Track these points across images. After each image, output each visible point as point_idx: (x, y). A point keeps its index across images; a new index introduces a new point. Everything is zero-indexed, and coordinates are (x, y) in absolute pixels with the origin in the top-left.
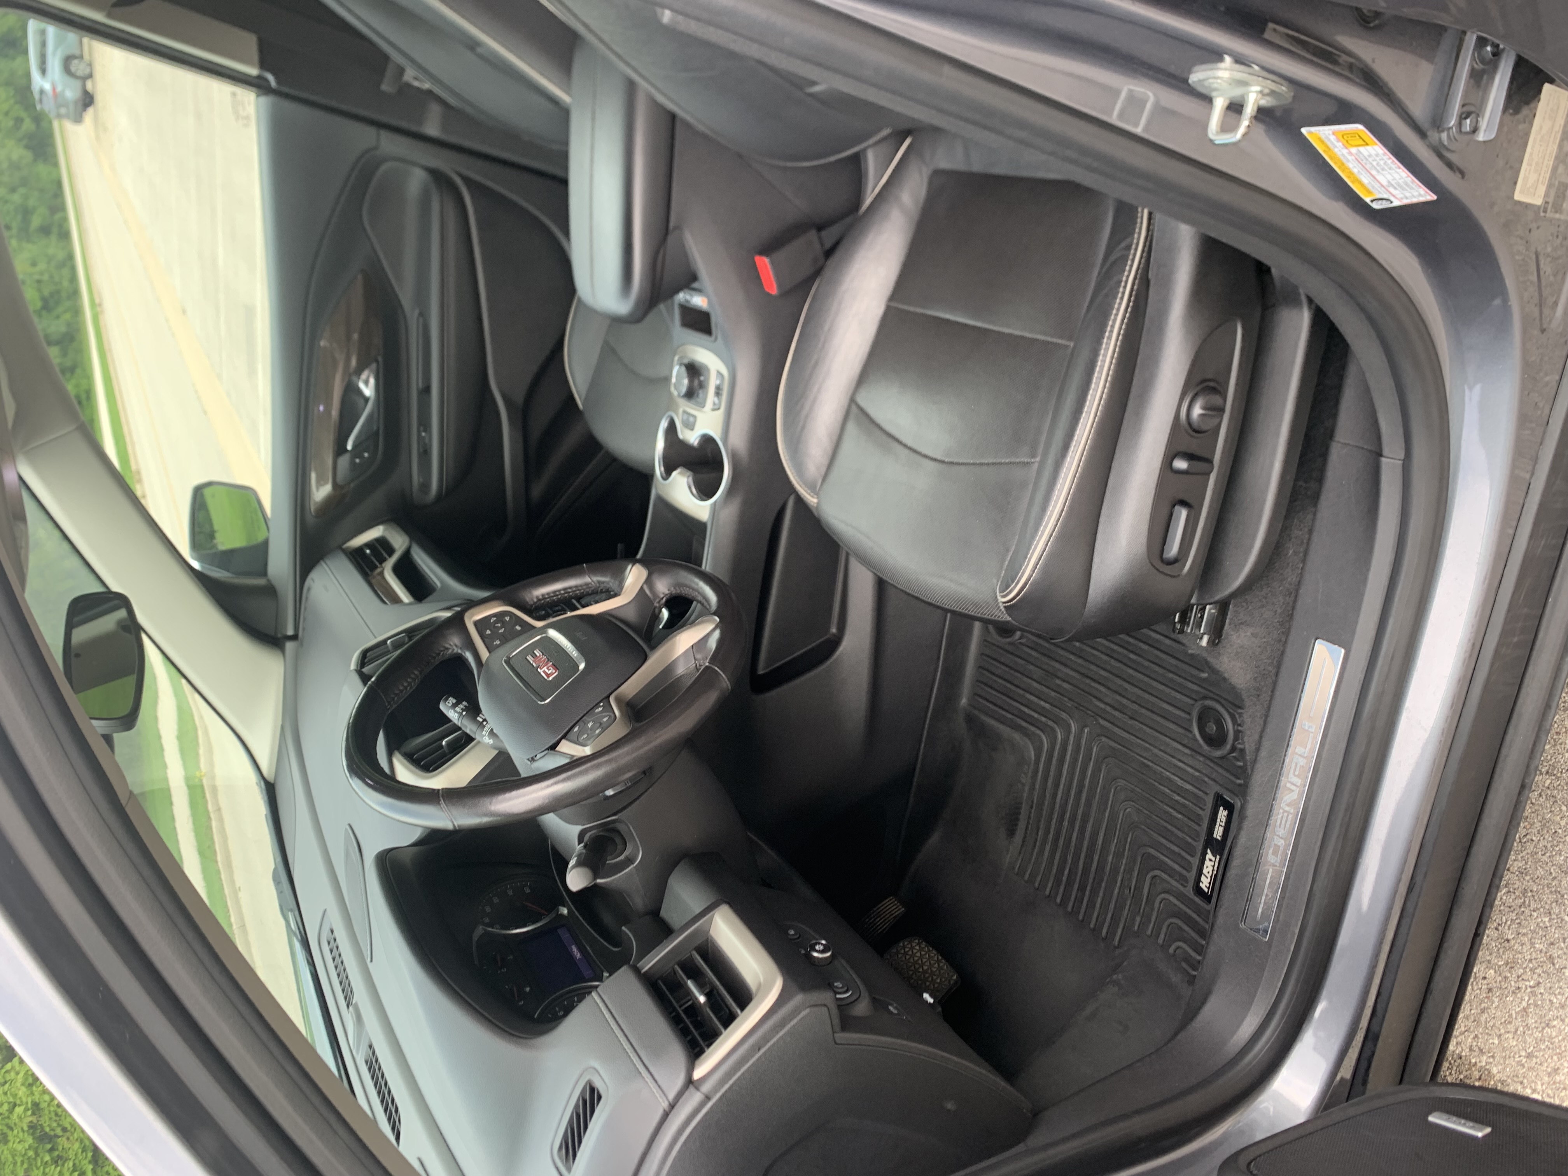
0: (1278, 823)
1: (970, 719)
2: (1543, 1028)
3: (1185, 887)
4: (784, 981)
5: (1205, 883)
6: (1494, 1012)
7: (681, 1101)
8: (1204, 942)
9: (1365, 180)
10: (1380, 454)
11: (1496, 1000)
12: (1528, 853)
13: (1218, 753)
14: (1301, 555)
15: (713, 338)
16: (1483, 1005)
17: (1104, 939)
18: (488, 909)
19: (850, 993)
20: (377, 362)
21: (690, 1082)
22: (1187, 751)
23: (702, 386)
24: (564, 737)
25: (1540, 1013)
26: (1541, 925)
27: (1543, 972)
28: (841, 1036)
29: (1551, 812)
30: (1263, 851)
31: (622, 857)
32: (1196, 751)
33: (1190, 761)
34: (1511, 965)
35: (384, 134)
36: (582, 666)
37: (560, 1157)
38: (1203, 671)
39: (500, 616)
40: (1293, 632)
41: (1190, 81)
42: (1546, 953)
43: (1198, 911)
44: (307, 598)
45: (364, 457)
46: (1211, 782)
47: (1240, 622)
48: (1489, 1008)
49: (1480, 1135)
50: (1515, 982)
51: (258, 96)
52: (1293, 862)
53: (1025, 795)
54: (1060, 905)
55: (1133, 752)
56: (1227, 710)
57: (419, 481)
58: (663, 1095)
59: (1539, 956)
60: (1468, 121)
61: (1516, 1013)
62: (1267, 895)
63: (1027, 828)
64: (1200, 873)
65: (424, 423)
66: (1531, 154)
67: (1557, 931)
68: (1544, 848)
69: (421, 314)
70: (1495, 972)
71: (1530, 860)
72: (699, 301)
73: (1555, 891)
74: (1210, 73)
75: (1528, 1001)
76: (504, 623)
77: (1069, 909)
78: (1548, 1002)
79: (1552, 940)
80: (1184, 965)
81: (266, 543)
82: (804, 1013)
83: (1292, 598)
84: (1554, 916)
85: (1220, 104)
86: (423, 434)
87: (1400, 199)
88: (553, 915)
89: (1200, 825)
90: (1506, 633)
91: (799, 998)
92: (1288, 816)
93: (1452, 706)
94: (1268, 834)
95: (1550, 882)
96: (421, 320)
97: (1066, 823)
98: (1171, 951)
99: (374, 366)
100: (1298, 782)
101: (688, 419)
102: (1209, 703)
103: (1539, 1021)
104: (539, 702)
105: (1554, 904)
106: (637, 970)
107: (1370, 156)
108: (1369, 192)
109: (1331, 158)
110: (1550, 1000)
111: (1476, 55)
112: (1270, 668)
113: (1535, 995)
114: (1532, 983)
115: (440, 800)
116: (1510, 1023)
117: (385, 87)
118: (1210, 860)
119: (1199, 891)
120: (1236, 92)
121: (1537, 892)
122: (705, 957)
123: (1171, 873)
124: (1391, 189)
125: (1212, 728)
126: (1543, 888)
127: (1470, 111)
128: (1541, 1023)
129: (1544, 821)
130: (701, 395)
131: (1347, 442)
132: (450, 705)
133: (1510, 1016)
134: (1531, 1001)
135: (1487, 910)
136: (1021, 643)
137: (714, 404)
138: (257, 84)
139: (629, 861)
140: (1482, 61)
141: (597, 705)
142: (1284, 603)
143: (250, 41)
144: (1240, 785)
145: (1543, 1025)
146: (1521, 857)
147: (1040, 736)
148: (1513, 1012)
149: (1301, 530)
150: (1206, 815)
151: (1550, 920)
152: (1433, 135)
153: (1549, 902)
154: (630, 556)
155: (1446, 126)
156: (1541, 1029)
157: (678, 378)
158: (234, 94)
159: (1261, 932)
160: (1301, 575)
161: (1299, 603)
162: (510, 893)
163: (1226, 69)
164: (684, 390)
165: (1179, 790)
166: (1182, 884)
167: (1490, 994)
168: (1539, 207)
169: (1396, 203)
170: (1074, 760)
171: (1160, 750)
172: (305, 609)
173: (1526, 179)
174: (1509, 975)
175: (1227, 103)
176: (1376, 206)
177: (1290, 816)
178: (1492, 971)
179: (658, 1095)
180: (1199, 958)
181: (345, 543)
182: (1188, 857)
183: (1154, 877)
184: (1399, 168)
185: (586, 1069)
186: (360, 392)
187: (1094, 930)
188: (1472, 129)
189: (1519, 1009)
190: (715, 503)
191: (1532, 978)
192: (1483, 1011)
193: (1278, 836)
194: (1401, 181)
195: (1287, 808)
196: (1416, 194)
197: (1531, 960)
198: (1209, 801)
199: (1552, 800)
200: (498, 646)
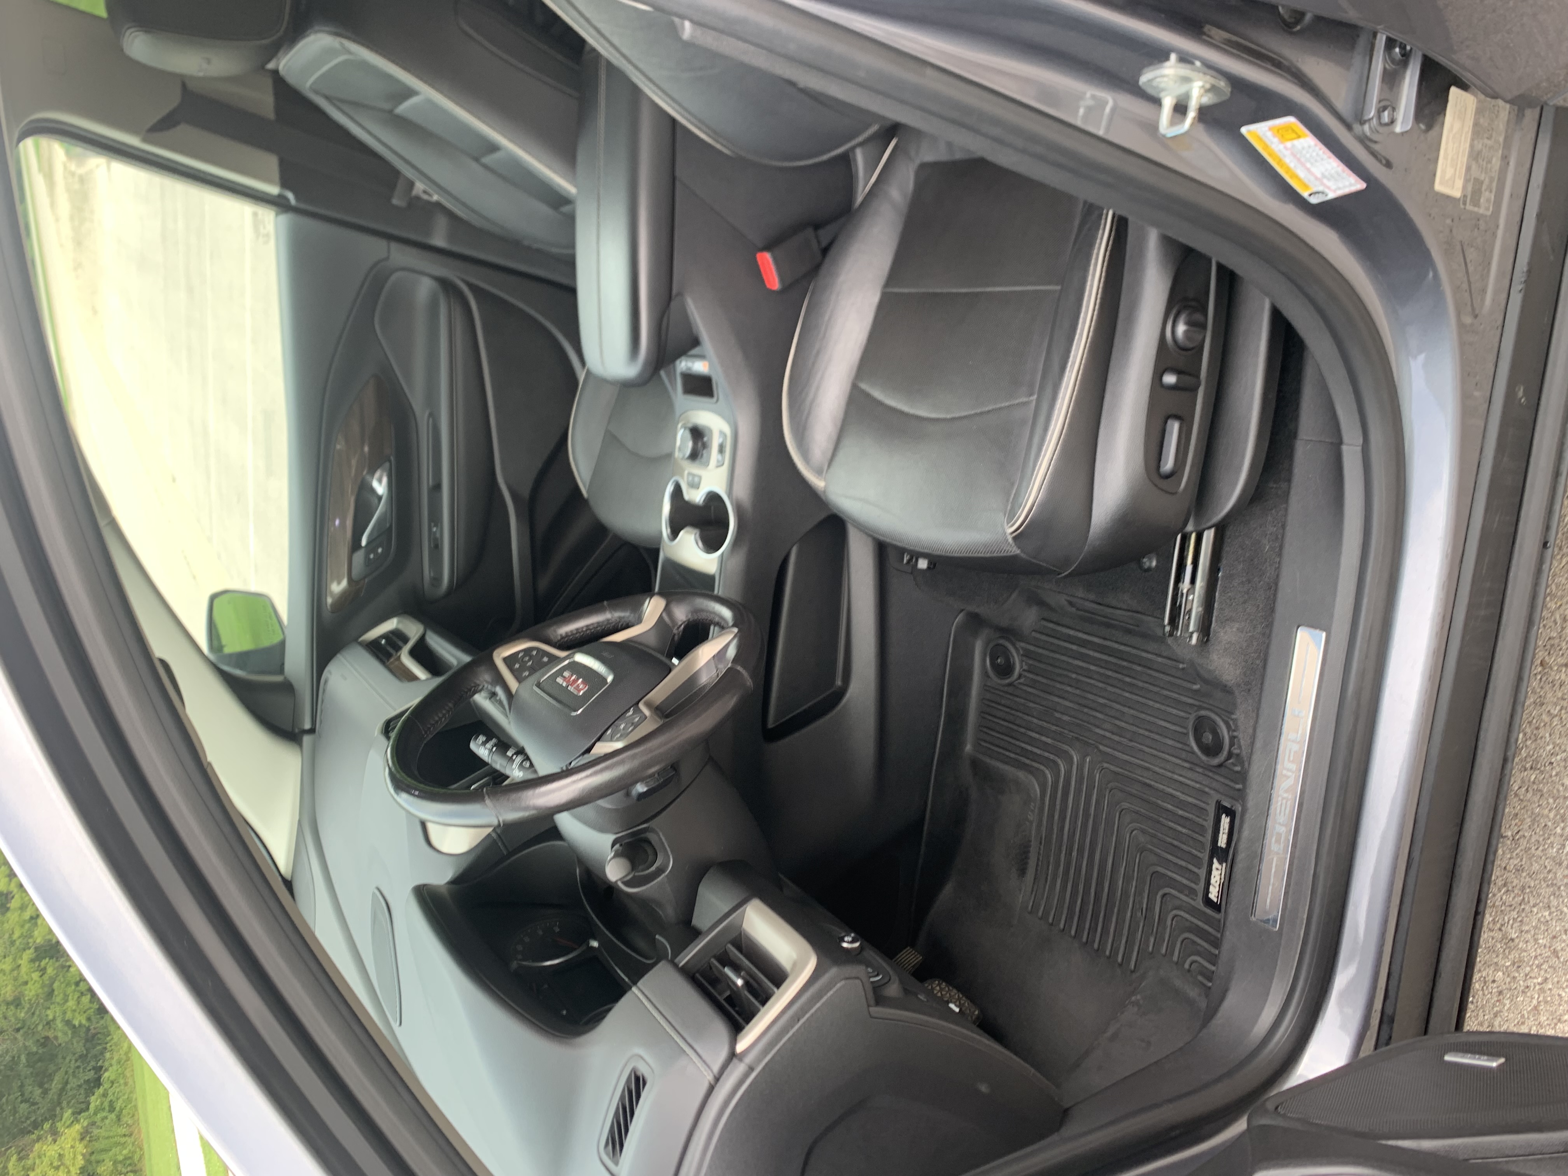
0: (1278, 811)
1: (975, 764)
2: (1556, 1024)
3: (1194, 900)
4: (818, 959)
5: (1213, 894)
6: (1506, 1014)
7: (725, 1073)
8: (1217, 952)
9: (1301, 174)
10: (1341, 442)
11: (1507, 1002)
12: (1522, 850)
13: (1216, 761)
14: (1277, 549)
15: (715, 399)
16: (1495, 1009)
17: (1121, 965)
18: (520, 948)
19: (880, 977)
20: (390, 461)
21: (732, 1055)
22: (1186, 765)
23: (705, 446)
24: (599, 739)
25: (1551, 1009)
26: (1542, 919)
27: (1549, 967)
28: (875, 1010)
29: (1539, 806)
30: (1266, 841)
31: (653, 868)
32: (1195, 764)
33: (1190, 774)
34: (1518, 964)
35: (394, 246)
36: (610, 679)
37: (608, 1154)
38: (1195, 684)
39: (527, 651)
40: (1276, 624)
41: (1141, 83)
42: (1550, 947)
43: (1208, 920)
44: (324, 690)
45: (377, 553)
46: (1212, 792)
47: (1225, 618)
48: (1501, 1011)
49: (1494, 1064)
50: (1524, 981)
51: (277, 215)
52: (1296, 847)
53: (1033, 832)
54: (1075, 937)
55: (1136, 774)
56: (1220, 717)
57: (430, 576)
58: (707, 1069)
59: (1544, 952)
60: (1386, 113)
61: (1529, 1013)
62: (1273, 885)
63: (1037, 865)
64: (1208, 883)
65: (435, 518)
66: (1446, 150)
67: (1557, 924)
68: (1536, 843)
69: (431, 415)
70: (1503, 974)
71: (1524, 856)
72: (700, 367)
73: (1552, 883)
74: (1158, 72)
75: (1538, 998)
76: (531, 657)
77: (1084, 939)
78: (1557, 997)
79: (1554, 933)
80: (1200, 978)
81: (282, 644)
82: (839, 985)
83: (1272, 592)
84: (1553, 909)
85: (1168, 103)
86: (434, 529)
87: (1335, 191)
88: (583, 948)
89: (1204, 836)
90: (1472, 606)
91: (834, 971)
92: (1286, 802)
93: (1430, 679)
94: (1270, 823)
95: (1546, 875)
96: (431, 420)
97: (1074, 854)
98: (1187, 966)
99: (387, 465)
100: (1293, 767)
101: (693, 480)
102: (1203, 713)
103: (1551, 1018)
104: (574, 714)
105: (1552, 897)
106: (675, 965)
107: (1303, 148)
108: (1306, 187)
109: (1270, 155)
110: (1559, 995)
111: (1387, 57)
112: (1258, 662)
113: (1544, 992)
114: (1540, 980)
115: (484, 797)
116: (1523, 1023)
117: (395, 201)
118: (1217, 869)
119: (1208, 902)
120: (1182, 89)
121: (1535, 887)
122: (739, 948)
123: (1181, 888)
124: (1325, 181)
125: (1208, 737)
126: (1540, 883)
127: (1388, 105)
128: (1552, 1019)
129: (1533, 817)
130: (705, 455)
131: (1310, 438)
132: (481, 742)
133: (1522, 1017)
134: (1541, 999)
135: (1485, 885)
136: (1020, 683)
137: (718, 461)
138: (278, 203)
139: (660, 871)
140: (1393, 61)
141: (628, 710)
142: (1265, 598)
143: (272, 162)
144: (1239, 790)
145: (1555, 1021)
146: (1517, 854)
147: (1043, 772)
148: (1525, 1012)
149: (1275, 526)
150: (1209, 824)
151: (1550, 914)
152: (1357, 127)
153: (1547, 896)
154: (647, 590)
155: (1366, 118)
156: (1553, 1025)
157: (682, 441)
158: (255, 214)
159: (1271, 922)
160: (1278, 568)
161: (1280, 595)
162: (541, 933)
163: (1170, 67)
164: (688, 452)
165: (1182, 805)
166: (1192, 899)
167: (1501, 997)
168: (1459, 200)
169: (1331, 195)
170: (1078, 791)
171: (1161, 768)
172: (323, 701)
173: (1444, 172)
174: (1517, 975)
175: (1174, 102)
176: (1314, 200)
177: (1289, 803)
178: (1500, 973)
179: (702, 1069)
180: (1213, 968)
181: (360, 636)
182: (1196, 870)
183: (1164, 895)
184: (1329, 158)
185: (632, 1057)
186: (373, 491)
187: (1109, 957)
188: (1390, 121)
189: (1530, 1008)
190: (723, 554)
191: (1539, 974)
192: (1496, 1015)
193: (1280, 824)
194: (1333, 172)
195: (1285, 795)
196: (1347, 183)
197: (1536, 957)
198: (1211, 810)
199: (1539, 794)
200: (526, 677)
